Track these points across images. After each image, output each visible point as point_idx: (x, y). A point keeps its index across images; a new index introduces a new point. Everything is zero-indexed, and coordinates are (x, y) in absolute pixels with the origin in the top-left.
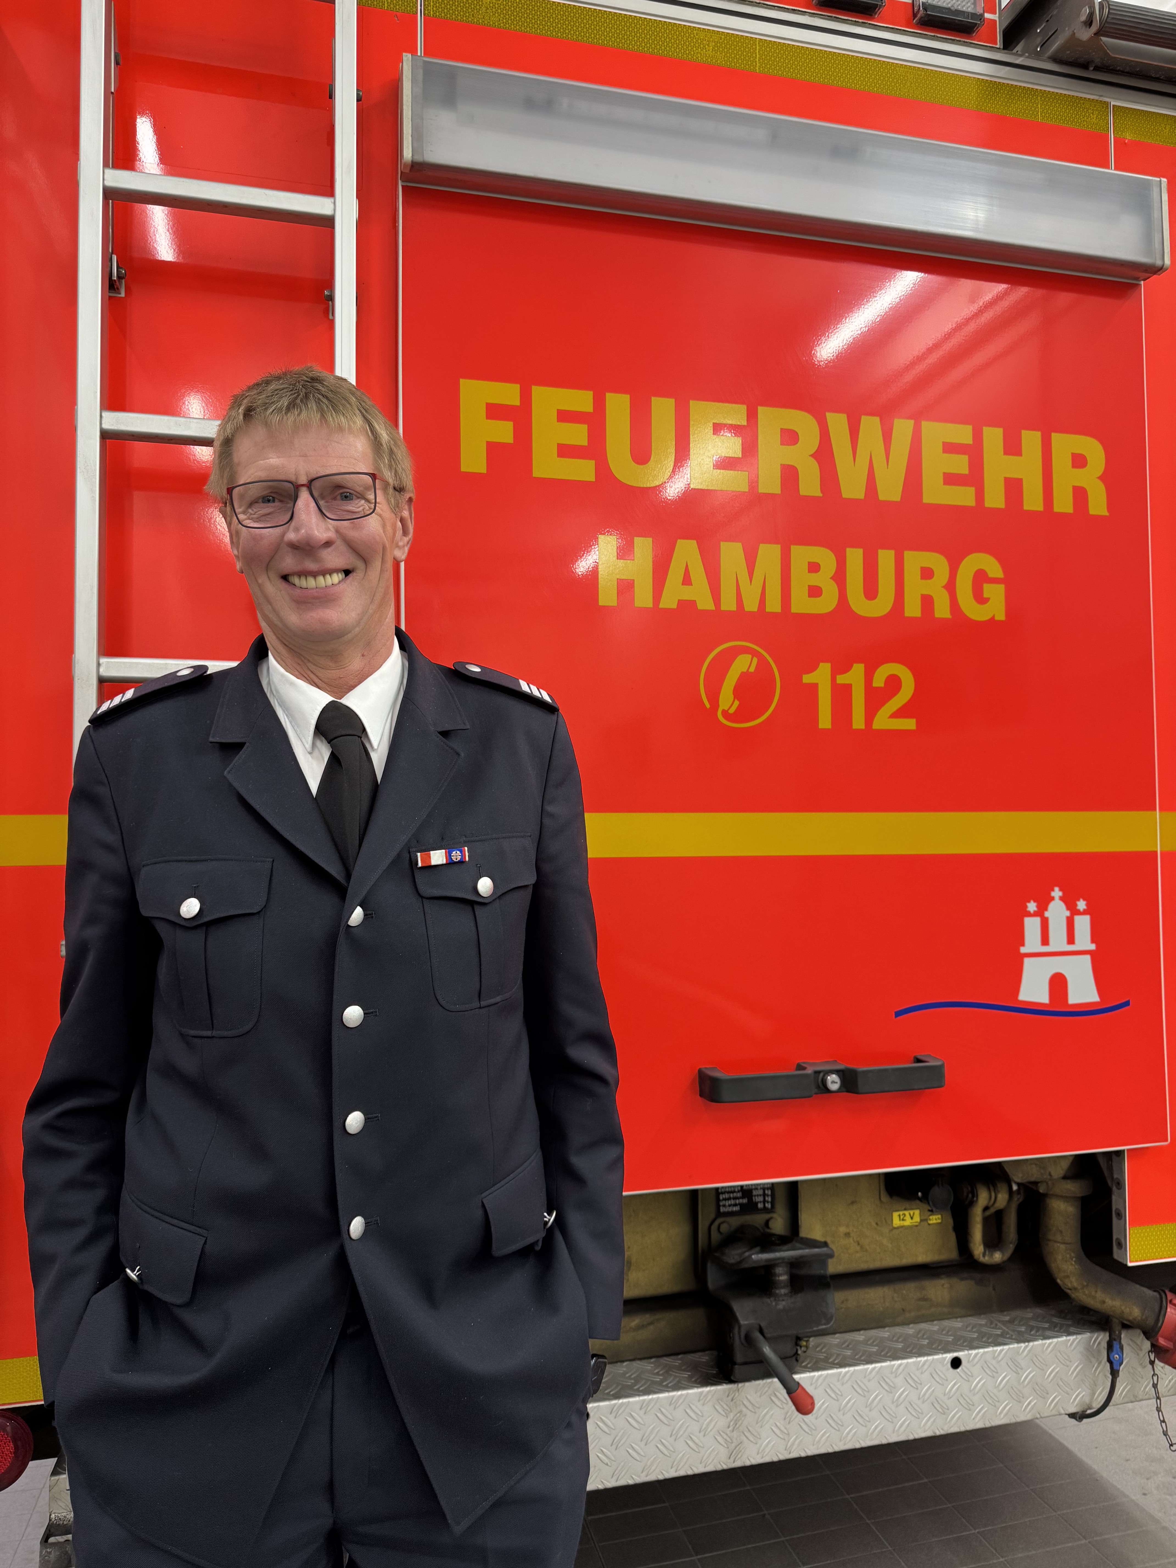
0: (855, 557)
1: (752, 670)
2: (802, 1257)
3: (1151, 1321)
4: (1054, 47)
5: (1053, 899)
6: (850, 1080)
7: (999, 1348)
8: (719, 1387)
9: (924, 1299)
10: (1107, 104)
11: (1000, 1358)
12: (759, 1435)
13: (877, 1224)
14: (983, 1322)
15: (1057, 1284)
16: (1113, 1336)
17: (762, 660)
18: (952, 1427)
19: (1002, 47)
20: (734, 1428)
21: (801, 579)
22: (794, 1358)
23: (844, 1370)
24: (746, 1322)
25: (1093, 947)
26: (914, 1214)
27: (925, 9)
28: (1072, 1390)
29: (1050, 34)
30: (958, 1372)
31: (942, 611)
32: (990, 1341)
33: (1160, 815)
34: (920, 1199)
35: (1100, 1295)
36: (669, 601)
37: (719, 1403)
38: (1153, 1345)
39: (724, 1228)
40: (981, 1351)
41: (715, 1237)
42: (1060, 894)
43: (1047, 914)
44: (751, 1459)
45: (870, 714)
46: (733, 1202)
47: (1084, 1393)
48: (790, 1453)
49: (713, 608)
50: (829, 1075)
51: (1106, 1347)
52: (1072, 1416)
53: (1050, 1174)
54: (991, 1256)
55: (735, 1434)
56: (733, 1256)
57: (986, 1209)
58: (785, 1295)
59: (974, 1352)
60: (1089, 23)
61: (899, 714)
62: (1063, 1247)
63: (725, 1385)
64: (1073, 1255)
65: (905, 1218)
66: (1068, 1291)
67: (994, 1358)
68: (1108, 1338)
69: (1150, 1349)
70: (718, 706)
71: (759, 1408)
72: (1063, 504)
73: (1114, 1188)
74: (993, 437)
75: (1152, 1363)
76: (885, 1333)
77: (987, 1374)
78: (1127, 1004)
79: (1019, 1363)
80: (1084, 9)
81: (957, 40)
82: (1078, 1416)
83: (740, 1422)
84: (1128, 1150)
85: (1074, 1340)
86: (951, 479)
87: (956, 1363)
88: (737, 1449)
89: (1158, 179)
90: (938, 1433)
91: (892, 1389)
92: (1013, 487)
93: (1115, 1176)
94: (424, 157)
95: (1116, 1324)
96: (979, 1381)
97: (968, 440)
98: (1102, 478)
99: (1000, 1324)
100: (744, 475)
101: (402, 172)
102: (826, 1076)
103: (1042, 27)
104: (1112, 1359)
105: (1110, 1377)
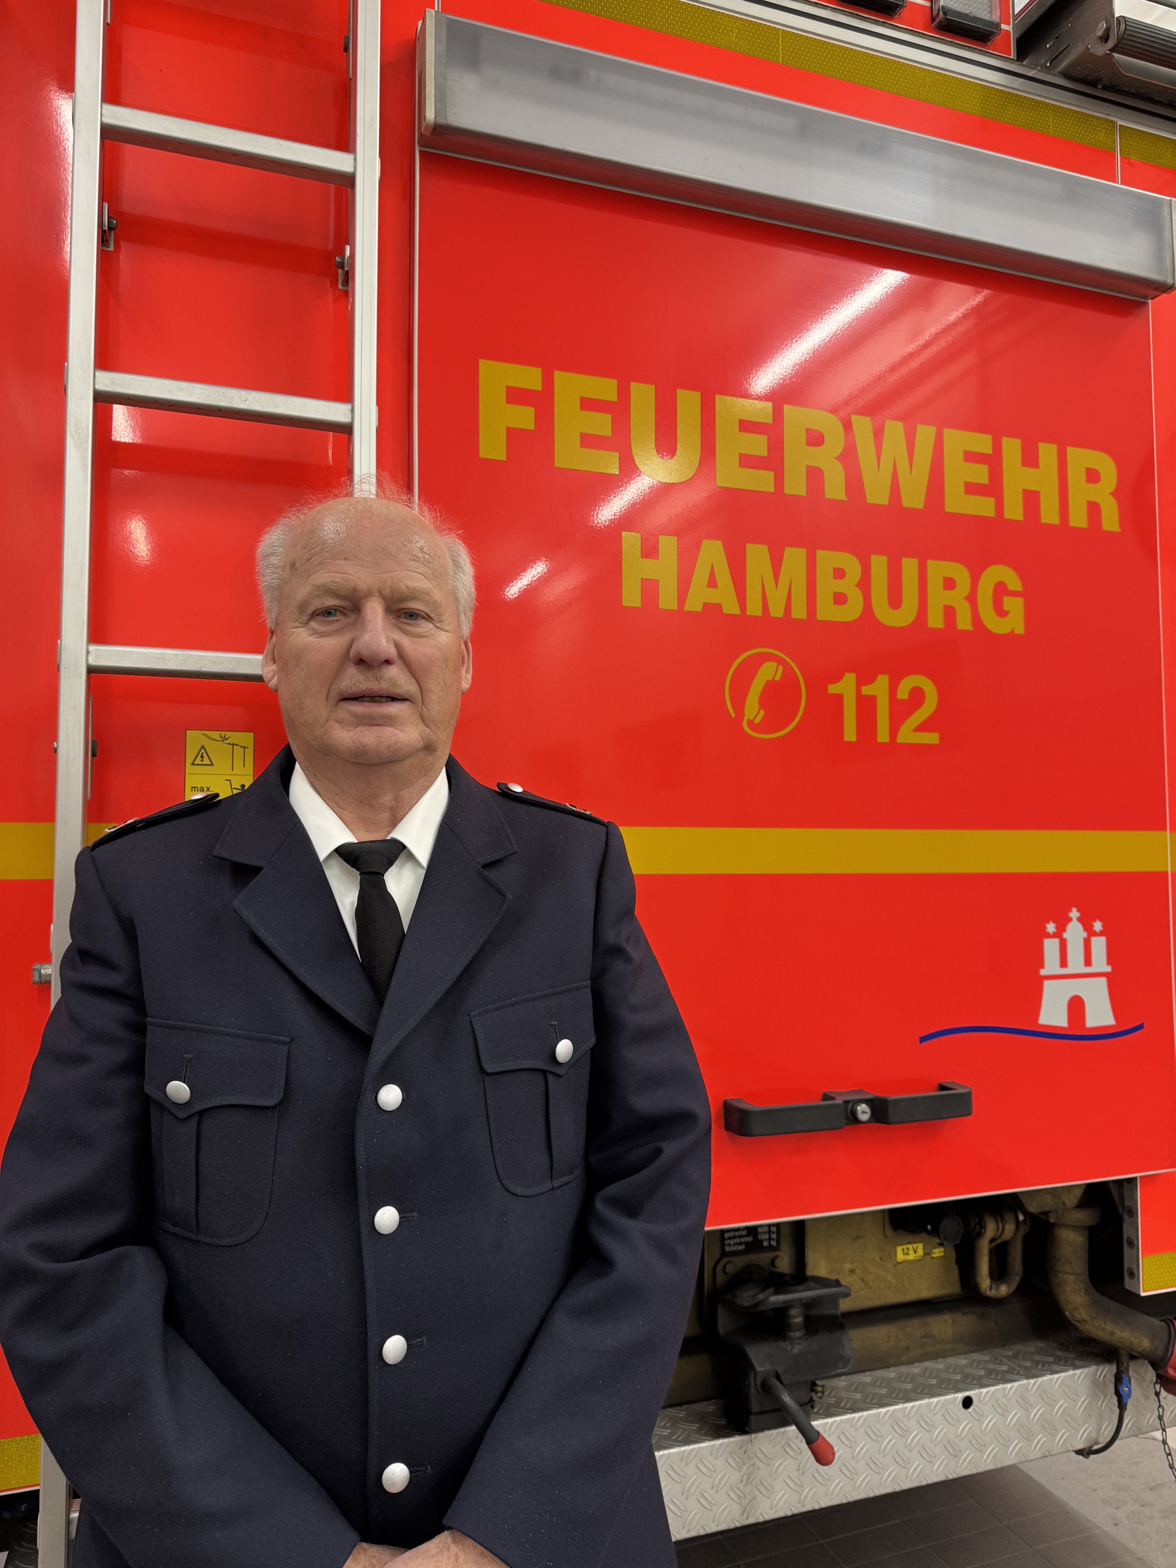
0: (879, 564)
1: (777, 678)
2: (820, 1297)
3: (1160, 1352)
4: (1064, 64)
5: (1070, 919)
6: (880, 1110)
7: (1009, 1386)
8: (732, 1439)
9: (927, 1336)
10: (1114, 123)
11: (1010, 1396)
12: (772, 1488)
13: (881, 1259)
14: (987, 1358)
15: (1065, 1316)
16: (1121, 1368)
18: (965, 1469)
19: (1016, 59)
20: (747, 1483)
21: (826, 587)
22: (809, 1405)
23: (857, 1415)
24: (763, 1369)
25: (1108, 969)
26: (917, 1247)
27: (945, 14)
28: (1079, 1425)
29: (1061, 49)
30: (969, 1412)
31: (964, 623)
32: (998, 1377)
33: (1170, 835)
34: (929, 1233)
35: (1109, 1327)
36: (694, 604)
37: (732, 1456)
38: (1159, 1376)
39: (730, 1269)
40: (992, 1389)
41: (721, 1278)
42: (1078, 914)
43: (1065, 935)
44: (765, 1515)
45: (895, 727)
46: (738, 1240)
47: (1091, 1428)
48: (804, 1506)
49: (739, 613)
50: (859, 1106)
51: (1113, 1380)
52: (1079, 1452)
53: (1064, 1204)
54: (998, 1289)
55: (748, 1489)
56: (747, 1297)
57: (993, 1240)
58: (800, 1338)
59: (984, 1390)
60: (1105, 38)
61: (922, 728)
62: (1072, 1278)
63: (737, 1437)
64: (1082, 1286)
65: (909, 1252)
66: (1078, 1324)
67: (1004, 1396)
68: (1115, 1371)
69: (1155, 1380)
70: (743, 716)
71: (772, 1459)
72: (1078, 519)
73: (1126, 1216)
74: (1012, 447)
75: (1157, 1394)
76: (891, 1373)
77: (997, 1412)
79: (1027, 1399)
80: (1101, 24)
81: (974, 48)
82: (1085, 1453)
83: (754, 1475)
84: (1141, 1177)
85: (1081, 1373)
86: (971, 489)
87: (967, 1403)
88: (750, 1504)
89: (1169, 198)
90: (950, 1477)
91: (905, 1433)
92: (1031, 499)
93: (1127, 1203)
94: (446, 119)
95: (1124, 1355)
96: (989, 1421)
97: (988, 450)
98: (1115, 494)
99: (1004, 1360)
100: (770, 475)
101: (421, 136)
102: (856, 1106)
103: (1051, 43)
104: (1122, 1393)
105: (1118, 1411)
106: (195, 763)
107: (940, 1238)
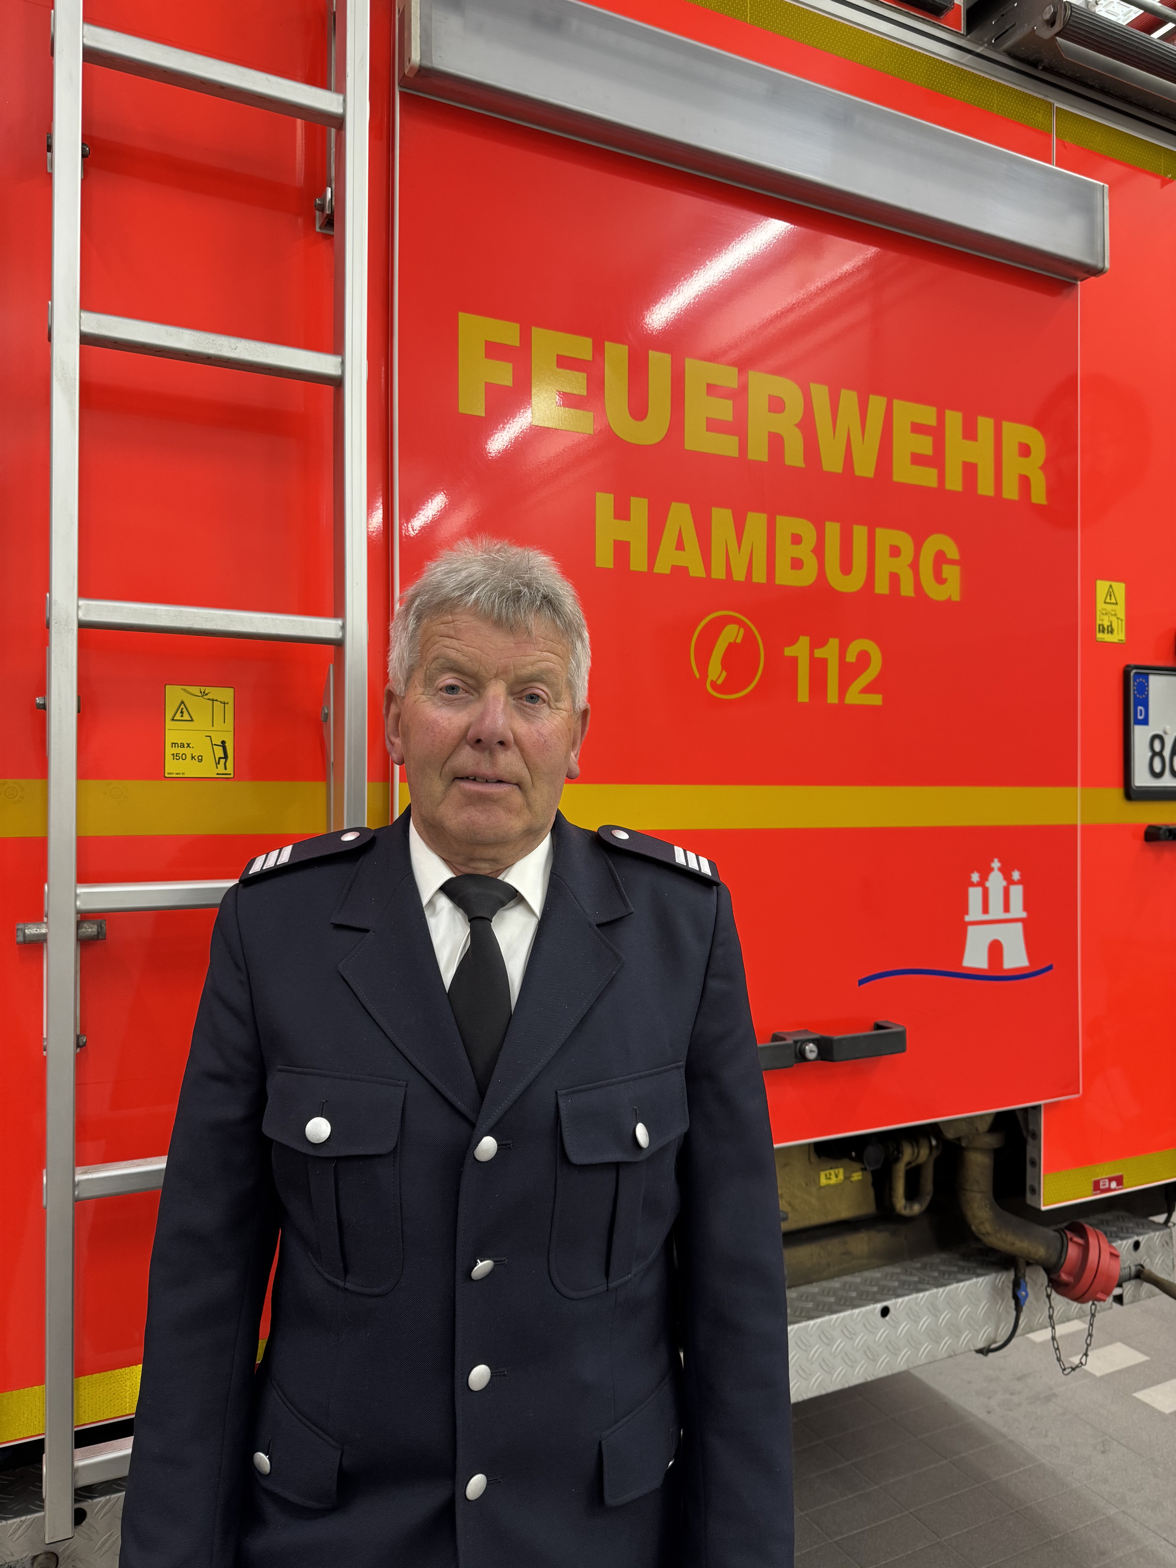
0: (833, 530)
1: (739, 641)
3: (1054, 1258)
4: (1010, 42)
5: (992, 869)
6: (826, 1049)
7: (921, 1295)
9: (847, 1253)
10: (1052, 105)
11: (922, 1303)
13: (807, 1184)
14: (898, 1270)
15: (971, 1230)
16: (1019, 1275)
17: (748, 630)
18: (881, 1372)
19: (965, 34)
21: (785, 551)
23: (811, 1323)
25: (1024, 915)
26: (838, 1172)
28: (980, 1327)
29: (1007, 27)
30: (887, 1321)
31: (907, 590)
32: (911, 1288)
33: (1081, 791)
34: (852, 1159)
35: (1010, 1238)
36: (663, 567)
38: (1051, 1281)
40: (906, 1298)
43: (988, 884)
45: (843, 689)
47: (990, 1329)
49: (704, 575)
50: (807, 1045)
51: (1011, 1286)
52: (979, 1351)
53: (977, 1130)
54: (911, 1208)
57: (909, 1163)
59: (900, 1300)
60: (1052, 22)
61: (866, 690)
62: (978, 1195)
64: (987, 1202)
65: (831, 1177)
66: (982, 1237)
67: (917, 1304)
68: (1013, 1277)
69: (1046, 1283)
70: (707, 676)
73: (1030, 1140)
74: (954, 420)
75: (1049, 1296)
76: (814, 1289)
77: (910, 1318)
78: (1050, 968)
79: (936, 1306)
80: (1047, 8)
82: (985, 1351)
84: (1045, 1105)
85: (983, 1281)
86: (918, 459)
87: (885, 1312)
89: (1102, 184)
90: (869, 1379)
91: (830, 1342)
92: (970, 471)
93: (1031, 1127)
94: (431, 62)
95: (1022, 1263)
96: (904, 1327)
97: (932, 421)
98: (1042, 468)
99: (914, 1272)
100: (735, 440)
101: (402, 78)
102: (804, 1045)
103: (996, 20)
104: (1019, 1296)
105: (1014, 1313)
106: (175, 719)
107: (860, 1163)
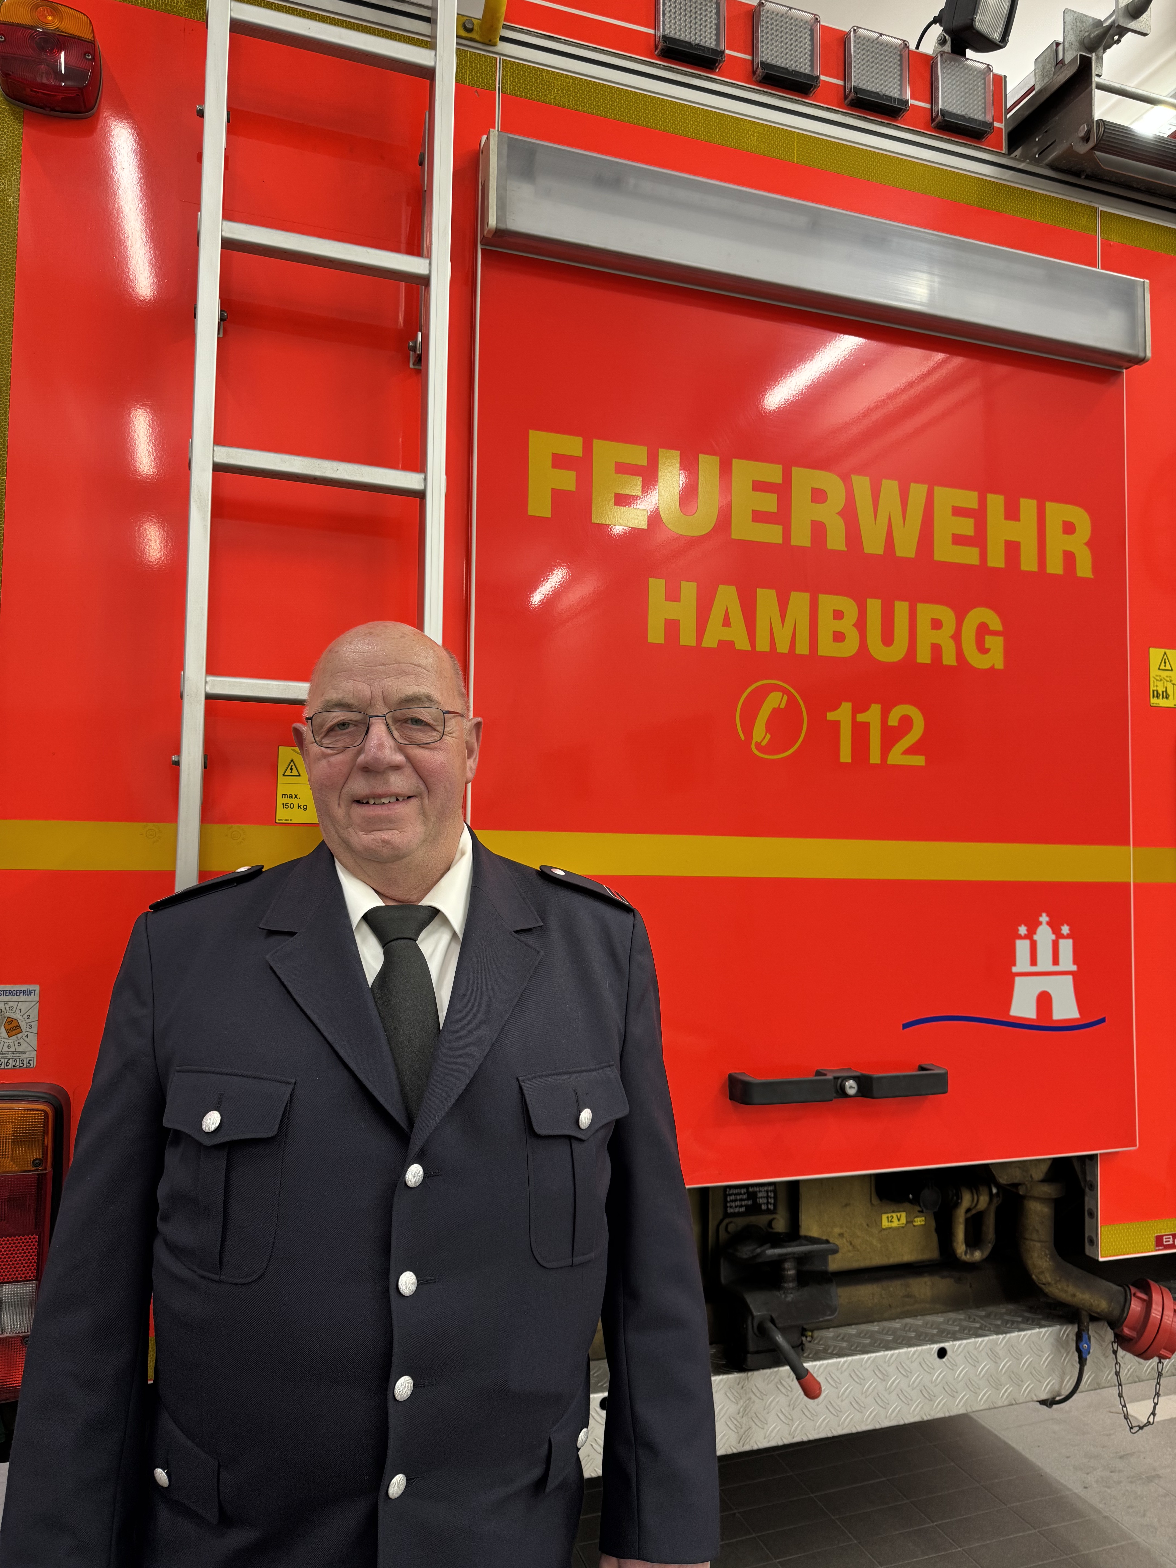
0: (874, 606)
1: (782, 706)
2: (810, 1252)
3: (1116, 1313)
4: (1052, 156)
5: (1040, 923)
6: (866, 1086)
7: (980, 1339)
8: (731, 1376)
9: (908, 1296)
10: (1096, 209)
11: (981, 1348)
12: (766, 1420)
13: (868, 1225)
14: (962, 1317)
15: (1032, 1280)
16: (1082, 1328)
17: (791, 697)
18: (938, 1412)
19: (1007, 153)
20: (743, 1414)
21: (827, 626)
22: (800, 1347)
23: (842, 1360)
24: (759, 1314)
25: (1074, 968)
26: (901, 1216)
27: (943, 115)
28: (1043, 1378)
29: (1049, 144)
30: (944, 1362)
31: (949, 659)
32: (971, 1333)
33: (1133, 849)
34: (911, 1202)
35: (1071, 1289)
36: (710, 641)
37: (731, 1390)
38: (1117, 1336)
39: (731, 1228)
40: (965, 1342)
41: (723, 1235)
42: (1047, 919)
43: (1035, 937)
44: (759, 1444)
45: (885, 750)
46: (739, 1203)
47: (1054, 1381)
48: (793, 1438)
49: (749, 648)
50: (847, 1081)
51: (1075, 1338)
52: (1043, 1402)
53: (1031, 1177)
54: (972, 1254)
55: (744, 1420)
56: (746, 1251)
57: (968, 1210)
58: (793, 1288)
59: (958, 1343)
60: (1086, 139)
61: (909, 751)
62: (1038, 1245)
63: (735, 1373)
64: (1047, 1252)
65: (893, 1220)
66: (1043, 1286)
67: (975, 1349)
68: (1076, 1330)
69: (1113, 1340)
70: (752, 738)
71: (766, 1395)
72: (1055, 566)
73: (1087, 1190)
74: (996, 503)
76: (874, 1327)
77: (969, 1362)
78: (1103, 1020)
79: (997, 1353)
80: (1082, 127)
81: (969, 145)
82: (1048, 1403)
83: (750, 1408)
84: (1101, 1154)
85: (1046, 1332)
86: (959, 540)
87: (942, 1353)
88: (746, 1433)
89: (1142, 280)
90: (925, 1419)
91: (885, 1377)
92: (1012, 549)
93: (1088, 1178)
94: (506, 225)
95: (1084, 1316)
96: (962, 1370)
97: (974, 505)
98: (1089, 544)
99: (977, 1319)
100: (779, 529)
101: (484, 238)
102: (844, 1081)
103: (1040, 137)
104: (1082, 1349)
105: (1078, 1366)
106: (285, 774)
107: (920, 1206)
